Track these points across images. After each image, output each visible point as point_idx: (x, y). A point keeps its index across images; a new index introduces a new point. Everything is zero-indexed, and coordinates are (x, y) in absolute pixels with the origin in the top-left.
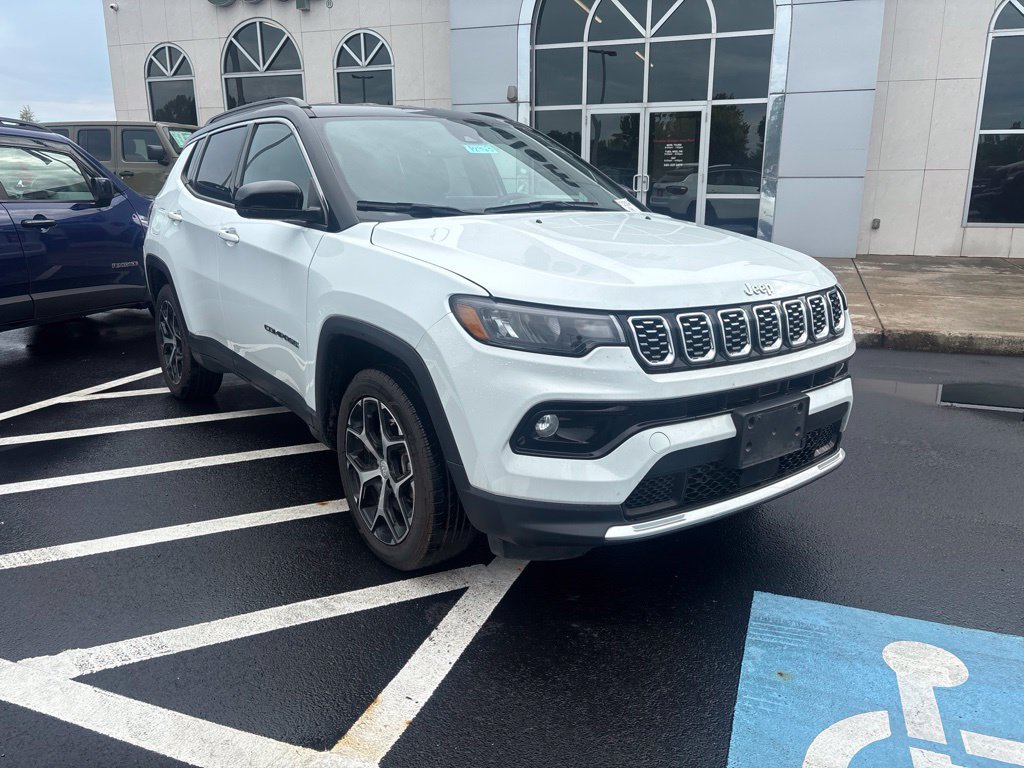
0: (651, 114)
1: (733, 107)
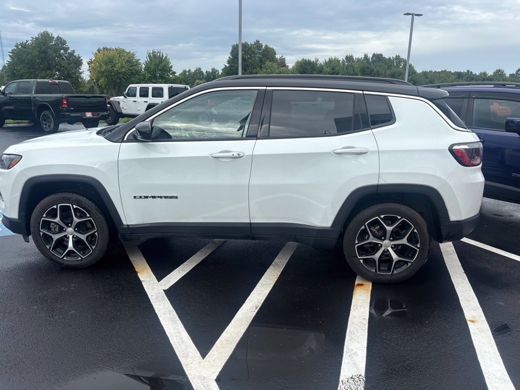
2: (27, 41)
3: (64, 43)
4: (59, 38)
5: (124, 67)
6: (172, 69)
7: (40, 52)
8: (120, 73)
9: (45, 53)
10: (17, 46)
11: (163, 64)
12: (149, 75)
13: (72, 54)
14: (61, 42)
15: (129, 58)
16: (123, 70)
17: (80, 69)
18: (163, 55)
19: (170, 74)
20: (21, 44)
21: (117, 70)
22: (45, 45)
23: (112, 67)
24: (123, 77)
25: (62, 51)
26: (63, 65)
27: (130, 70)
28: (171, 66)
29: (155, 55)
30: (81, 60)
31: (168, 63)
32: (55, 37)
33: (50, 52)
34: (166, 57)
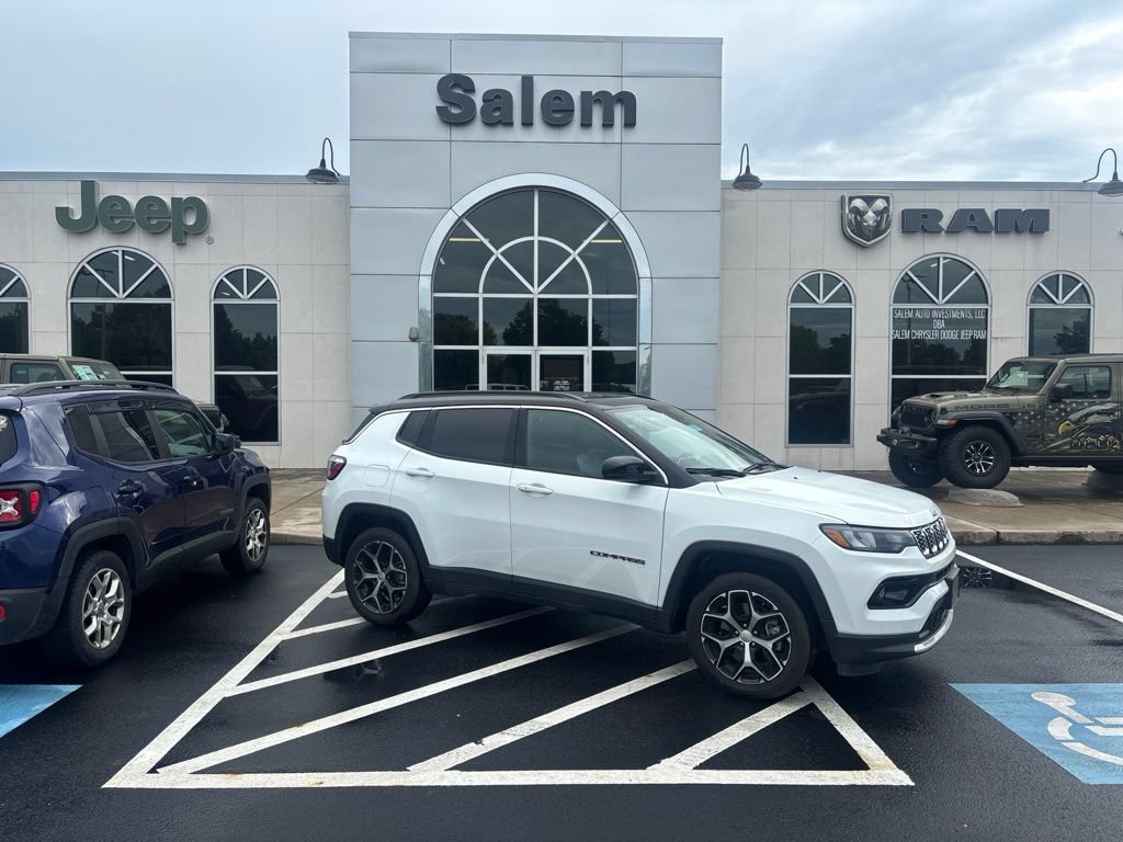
0: (541, 356)
1: (610, 352)
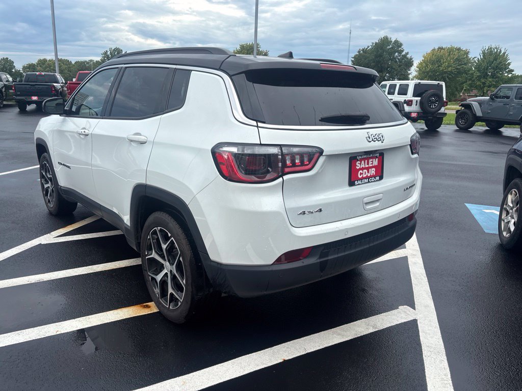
2: (368, 47)
3: (401, 45)
4: (396, 42)
5: (451, 66)
6: (510, 67)
7: (376, 56)
8: (446, 73)
9: (381, 56)
10: (359, 52)
11: (498, 61)
12: (478, 74)
13: (405, 56)
14: (398, 44)
15: (459, 56)
16: (450, 69)
17: (410, 70)
18: (501, 51)
19: (506, 72)
20: (363, 50)
21: (443, 70)
22: (382, 49)
23: (439, 66)
24: (448, 77)
25: (397, 54)
26: (394, 67)
27: (457, 69)
28: (509, 64)
29: (491, 51)
30: (413, 61)
31: (506, 60)
32: (393, 41)
33: (385, 55)
34: (504, 53)
